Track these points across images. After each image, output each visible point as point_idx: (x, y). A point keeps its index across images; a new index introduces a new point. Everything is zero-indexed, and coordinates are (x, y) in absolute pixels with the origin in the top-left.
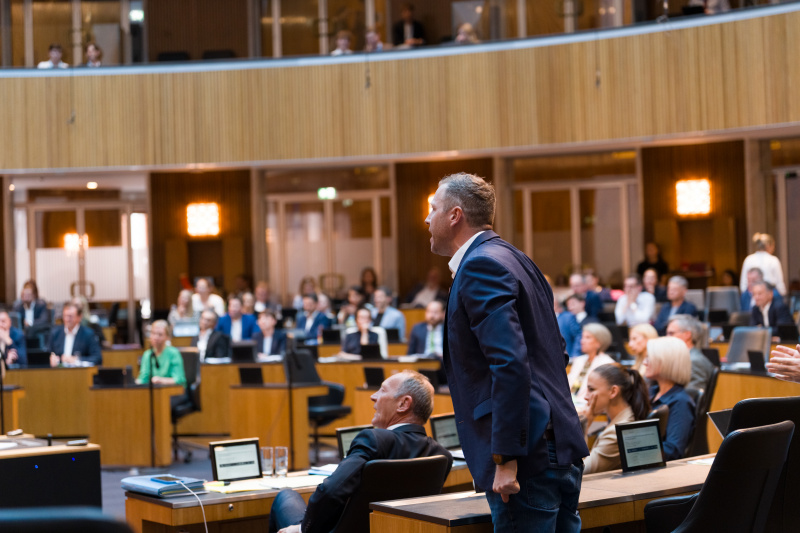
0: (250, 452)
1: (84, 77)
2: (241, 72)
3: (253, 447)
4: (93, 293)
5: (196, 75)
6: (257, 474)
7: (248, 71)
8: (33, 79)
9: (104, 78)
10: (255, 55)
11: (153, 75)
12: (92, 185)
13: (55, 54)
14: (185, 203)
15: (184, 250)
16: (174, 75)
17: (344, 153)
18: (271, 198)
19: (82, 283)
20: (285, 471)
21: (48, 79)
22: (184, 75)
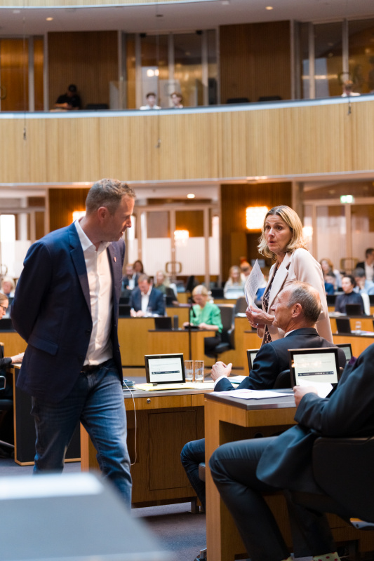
0: (175, 364)
1: (170, 115)
2: (279, 109)
3: (179, 359)
4: (180, 271)
5: (248, 113)
6: (182, 379)
7: (285, 109)
8: (135, 117)
9: (184, 115)
10: (296, 98)
11: (217, 113)
12: (191, 196)
13: (151, 99)
14: (245, 206)
15: (244, 240)
16: (232, 113)
17: (353, 169)
18: (307, 203)
19: (174, 262)
20: (202, 378)
21: (145, 117)
22: (239, 113)
